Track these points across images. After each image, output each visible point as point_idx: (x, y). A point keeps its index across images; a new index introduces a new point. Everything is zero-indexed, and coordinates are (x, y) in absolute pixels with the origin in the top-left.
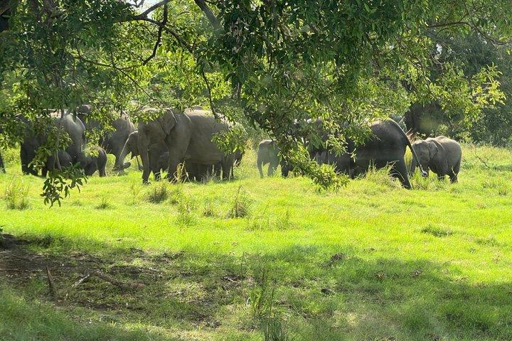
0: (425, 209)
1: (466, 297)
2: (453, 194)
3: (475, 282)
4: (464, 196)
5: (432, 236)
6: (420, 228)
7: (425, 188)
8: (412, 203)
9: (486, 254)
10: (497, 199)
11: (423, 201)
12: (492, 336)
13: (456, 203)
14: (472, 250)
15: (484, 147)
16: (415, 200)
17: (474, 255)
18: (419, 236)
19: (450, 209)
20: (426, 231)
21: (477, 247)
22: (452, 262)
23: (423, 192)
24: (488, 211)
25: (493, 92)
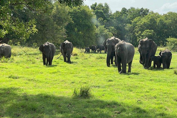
0: (8, 70)
1: (27, 100)
2: (17, 64)
3: (29, 94)
4: (21, 64)
5: (12, 79)
6: (8, 76)
7: (7, 62)
8: (3, 68)
9: (31, 84)
10: (32, 65)
11: (7, 67)
12: (37, 112)
13: (18, 67)
14: (26, 83)
15: (25, 47)
16: (4, 67)
17: (27, 85)
18: (8, 79)
19: (17, 69)
20: (10, 77)
21: (28, 82)
22: (20, 88)
23: (7, 64)
24: (30, 69)
25: (33, 29)
